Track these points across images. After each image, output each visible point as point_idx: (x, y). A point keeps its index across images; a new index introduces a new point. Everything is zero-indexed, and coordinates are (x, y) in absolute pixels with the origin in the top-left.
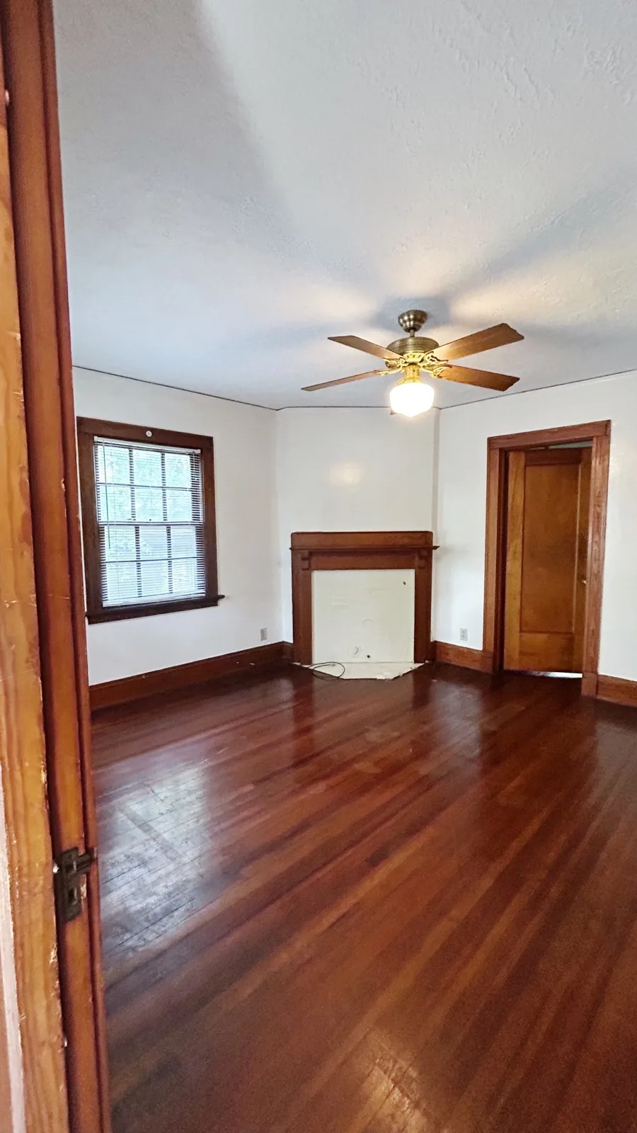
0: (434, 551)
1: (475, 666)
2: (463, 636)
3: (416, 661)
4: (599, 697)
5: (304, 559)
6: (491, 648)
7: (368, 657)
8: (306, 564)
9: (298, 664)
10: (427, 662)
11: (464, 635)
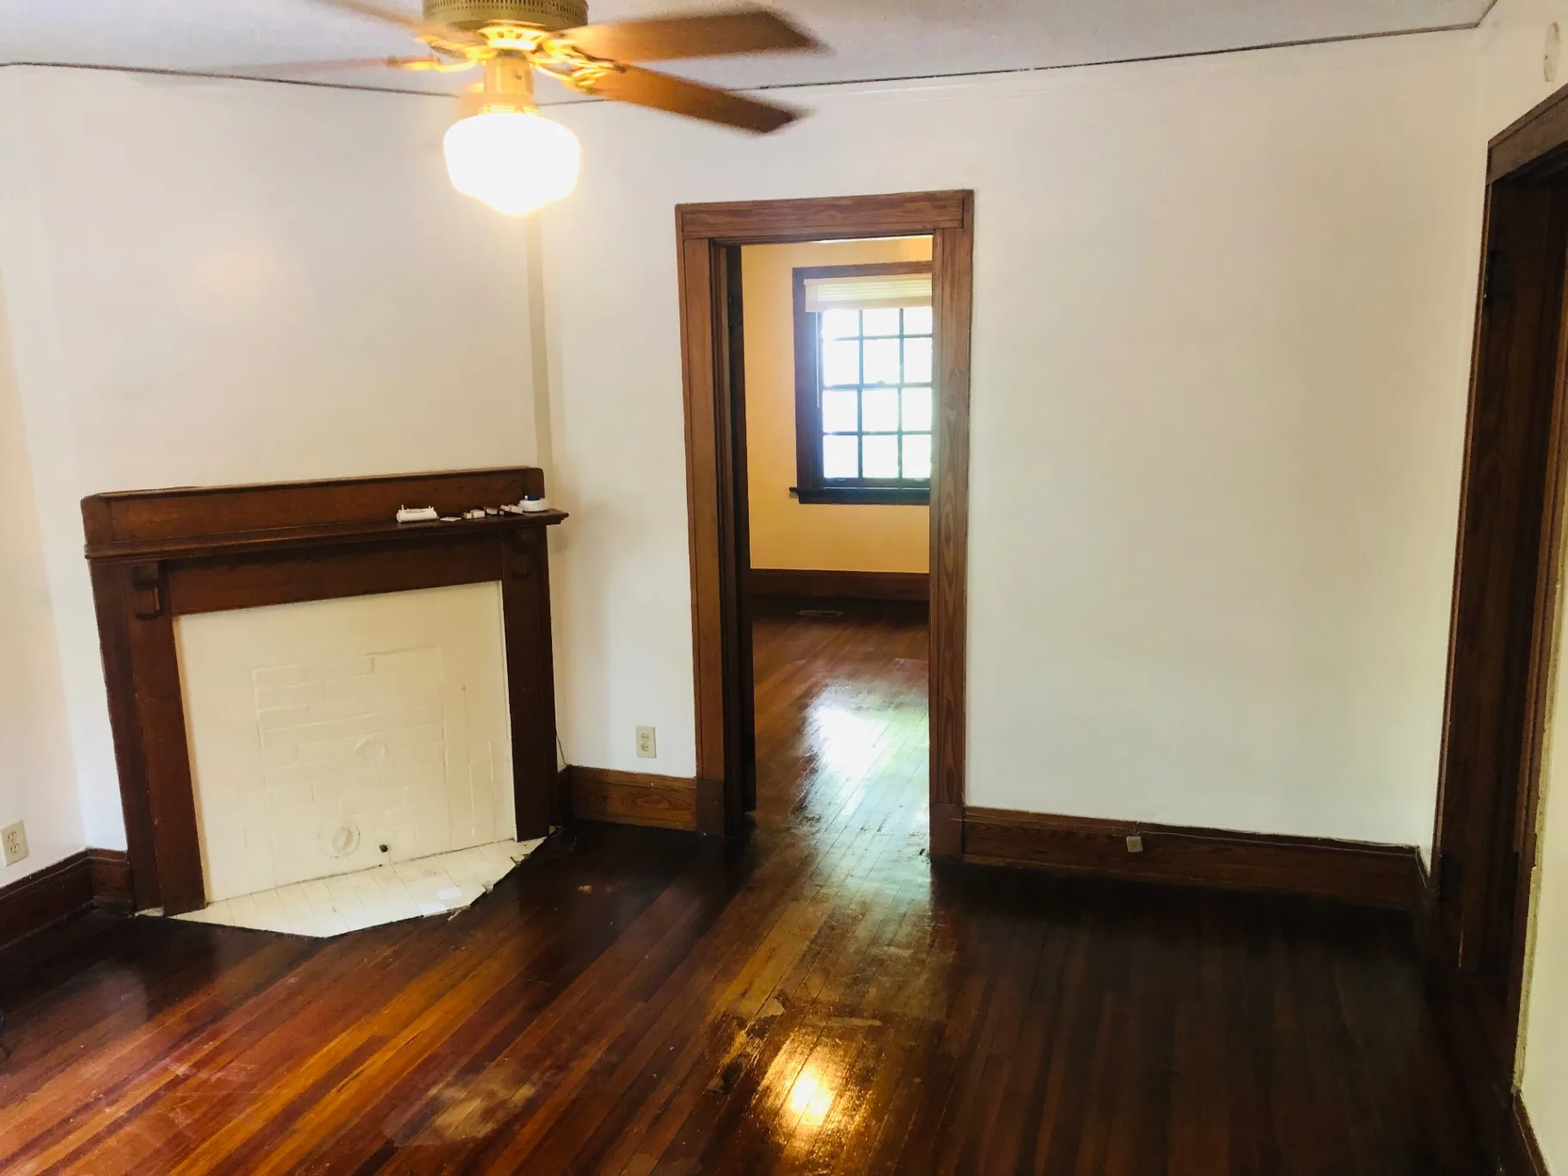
0: (550, 528)
1: (682, 820)
2: (644, 747)
3: (523, 836)
4: (971, 859)
5: (142, 585)
6: (719, 772)
7: (384, 849)
8: (151, 601)
9: (156, 913)
10: (552, 829)
11: (646, 741)
